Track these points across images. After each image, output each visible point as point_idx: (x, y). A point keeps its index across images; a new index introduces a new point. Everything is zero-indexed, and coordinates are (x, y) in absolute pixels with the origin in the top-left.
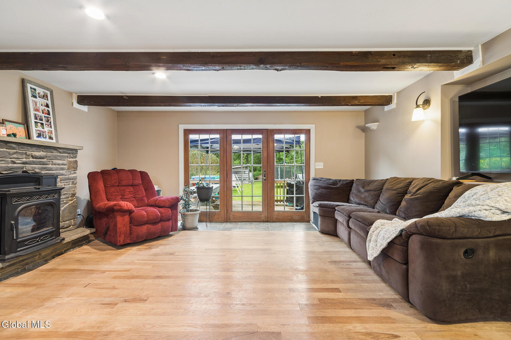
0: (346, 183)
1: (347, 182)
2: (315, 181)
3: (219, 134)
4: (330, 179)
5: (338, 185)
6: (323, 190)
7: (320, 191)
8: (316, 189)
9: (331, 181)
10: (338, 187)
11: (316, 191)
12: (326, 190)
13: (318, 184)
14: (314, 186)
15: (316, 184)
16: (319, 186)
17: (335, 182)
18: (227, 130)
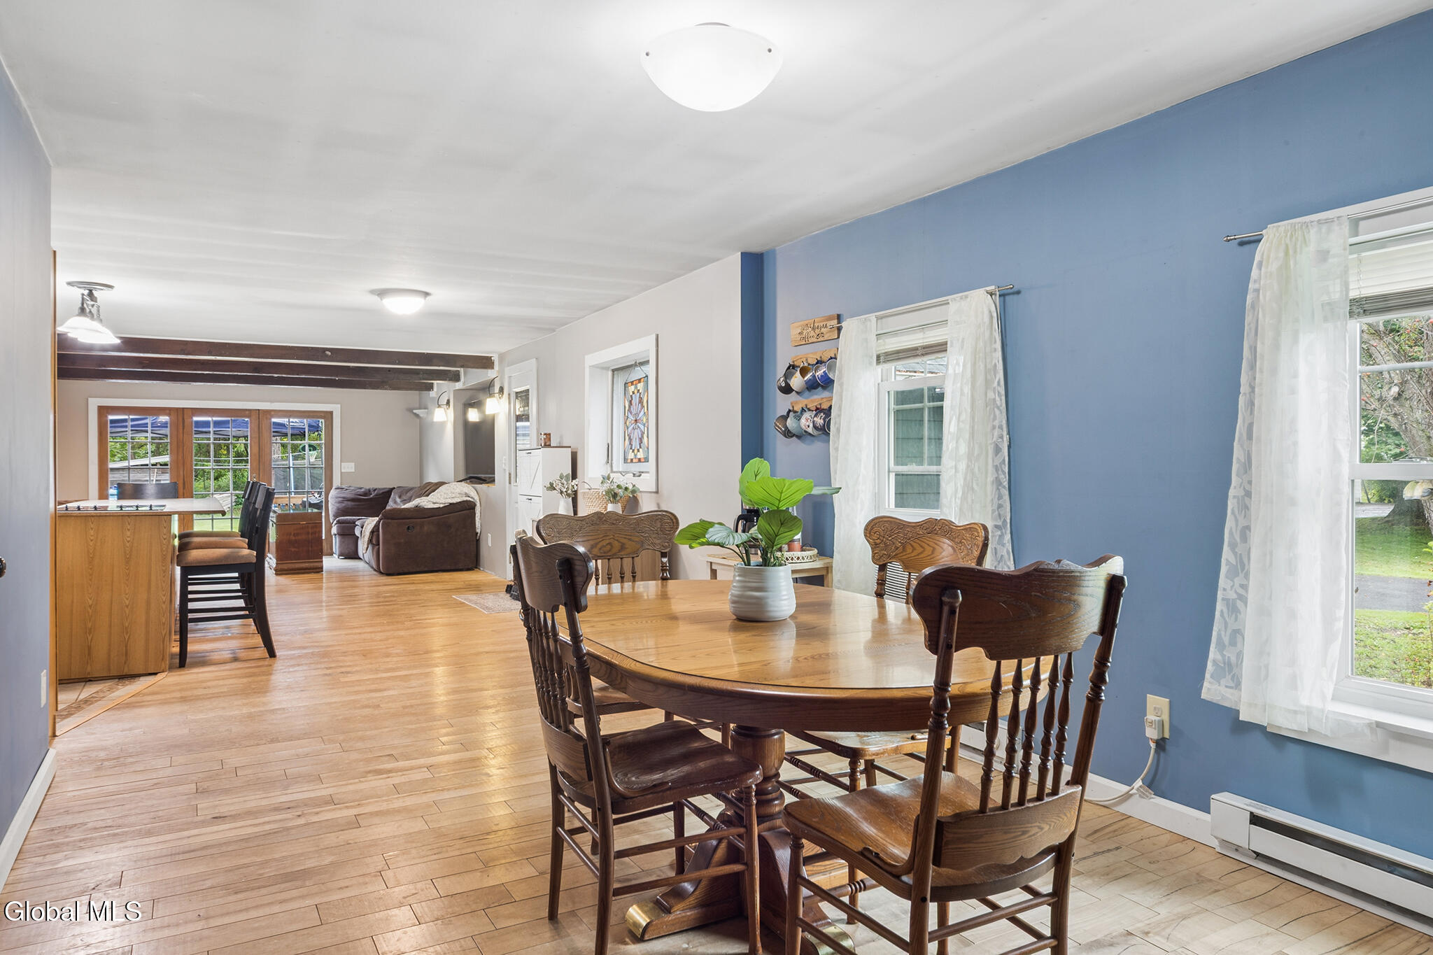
0: (383, 493)
1: (384, 491)
2: (338, 490)
3: (169, 415)
4: (361, 488)
5: (371, 496)
6: (349, 503)
7: (344, 505)
8: (339, 502)
9: (363, 490)
10: (371, 498)
11: (338, 505)
12: (353, 503)
13: (343, 495)
14: (337, 498)
15: (339, 495)
16: (344, 498)
17: (367, 493)
18: (185, 410)
